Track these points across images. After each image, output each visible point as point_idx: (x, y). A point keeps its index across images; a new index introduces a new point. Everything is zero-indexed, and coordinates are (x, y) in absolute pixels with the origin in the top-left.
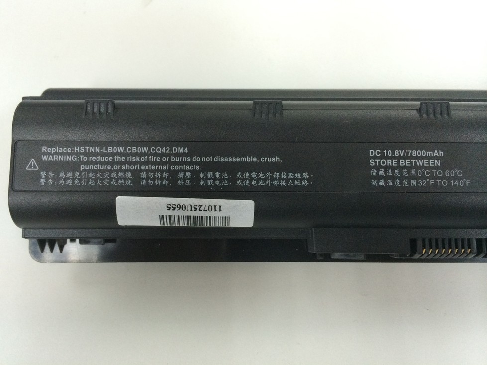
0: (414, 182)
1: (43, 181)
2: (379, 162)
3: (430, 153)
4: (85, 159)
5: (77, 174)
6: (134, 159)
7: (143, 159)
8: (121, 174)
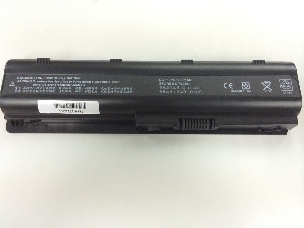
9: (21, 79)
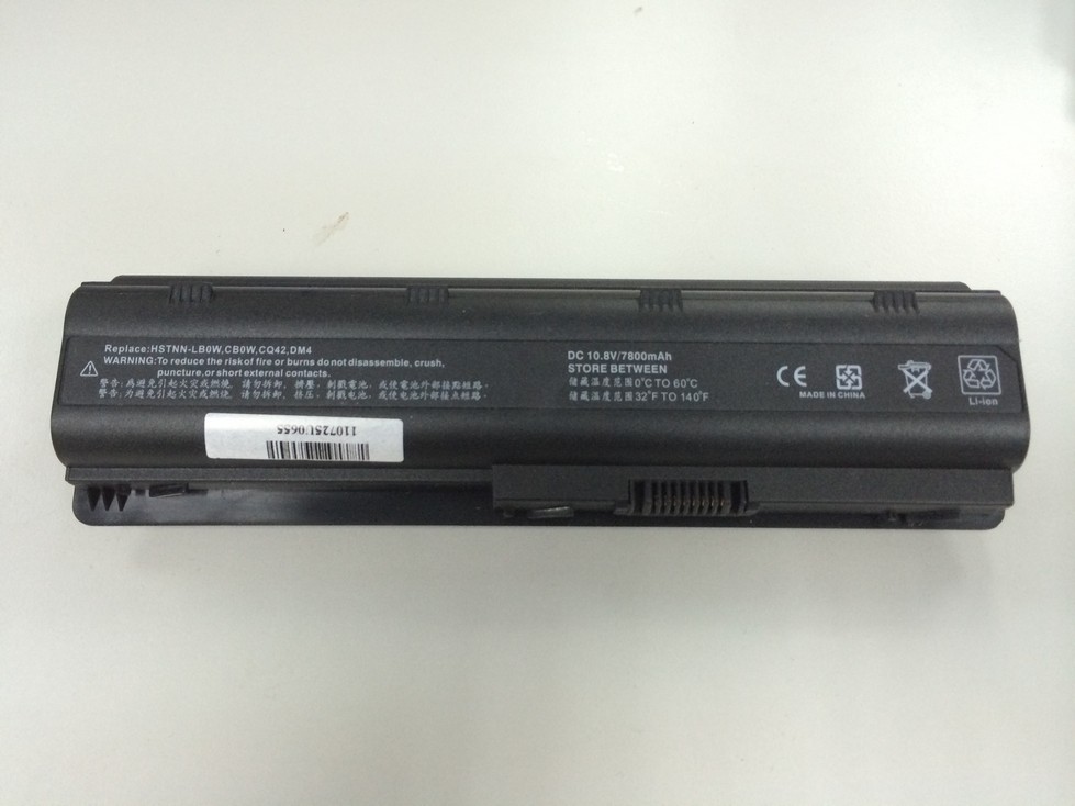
0: (629, 396)
1: (102, 392)
2: (581, 368)
3: (652, 356)
4: (165, 362)
5: (152, 382)
6: (234, 362)
7: (248, 362)
8: (214, 382)
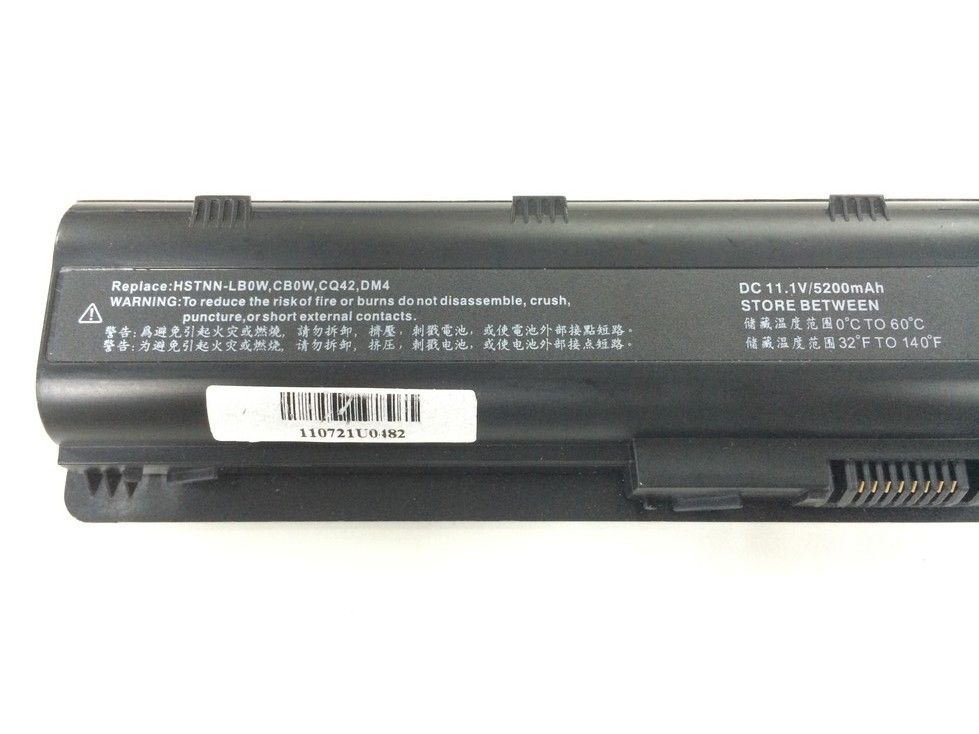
9: (129, 294)
